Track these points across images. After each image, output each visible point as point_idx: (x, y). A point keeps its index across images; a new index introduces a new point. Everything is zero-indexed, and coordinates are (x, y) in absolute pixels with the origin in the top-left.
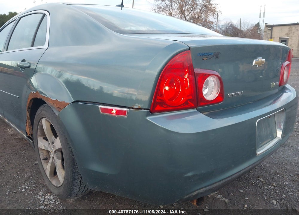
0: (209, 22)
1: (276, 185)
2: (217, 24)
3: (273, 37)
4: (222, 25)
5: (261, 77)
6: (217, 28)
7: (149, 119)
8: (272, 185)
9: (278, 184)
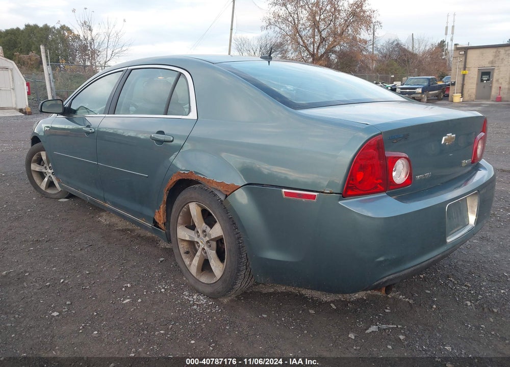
0: (361, 41)
1: (470, 286)
2: (373, 44)
3: (467, 66)
4: (382, 44)
5: (451, 155)
6: (373, 50)
7: (343, 203)
8: (466, 286)
9: (473, 284)
